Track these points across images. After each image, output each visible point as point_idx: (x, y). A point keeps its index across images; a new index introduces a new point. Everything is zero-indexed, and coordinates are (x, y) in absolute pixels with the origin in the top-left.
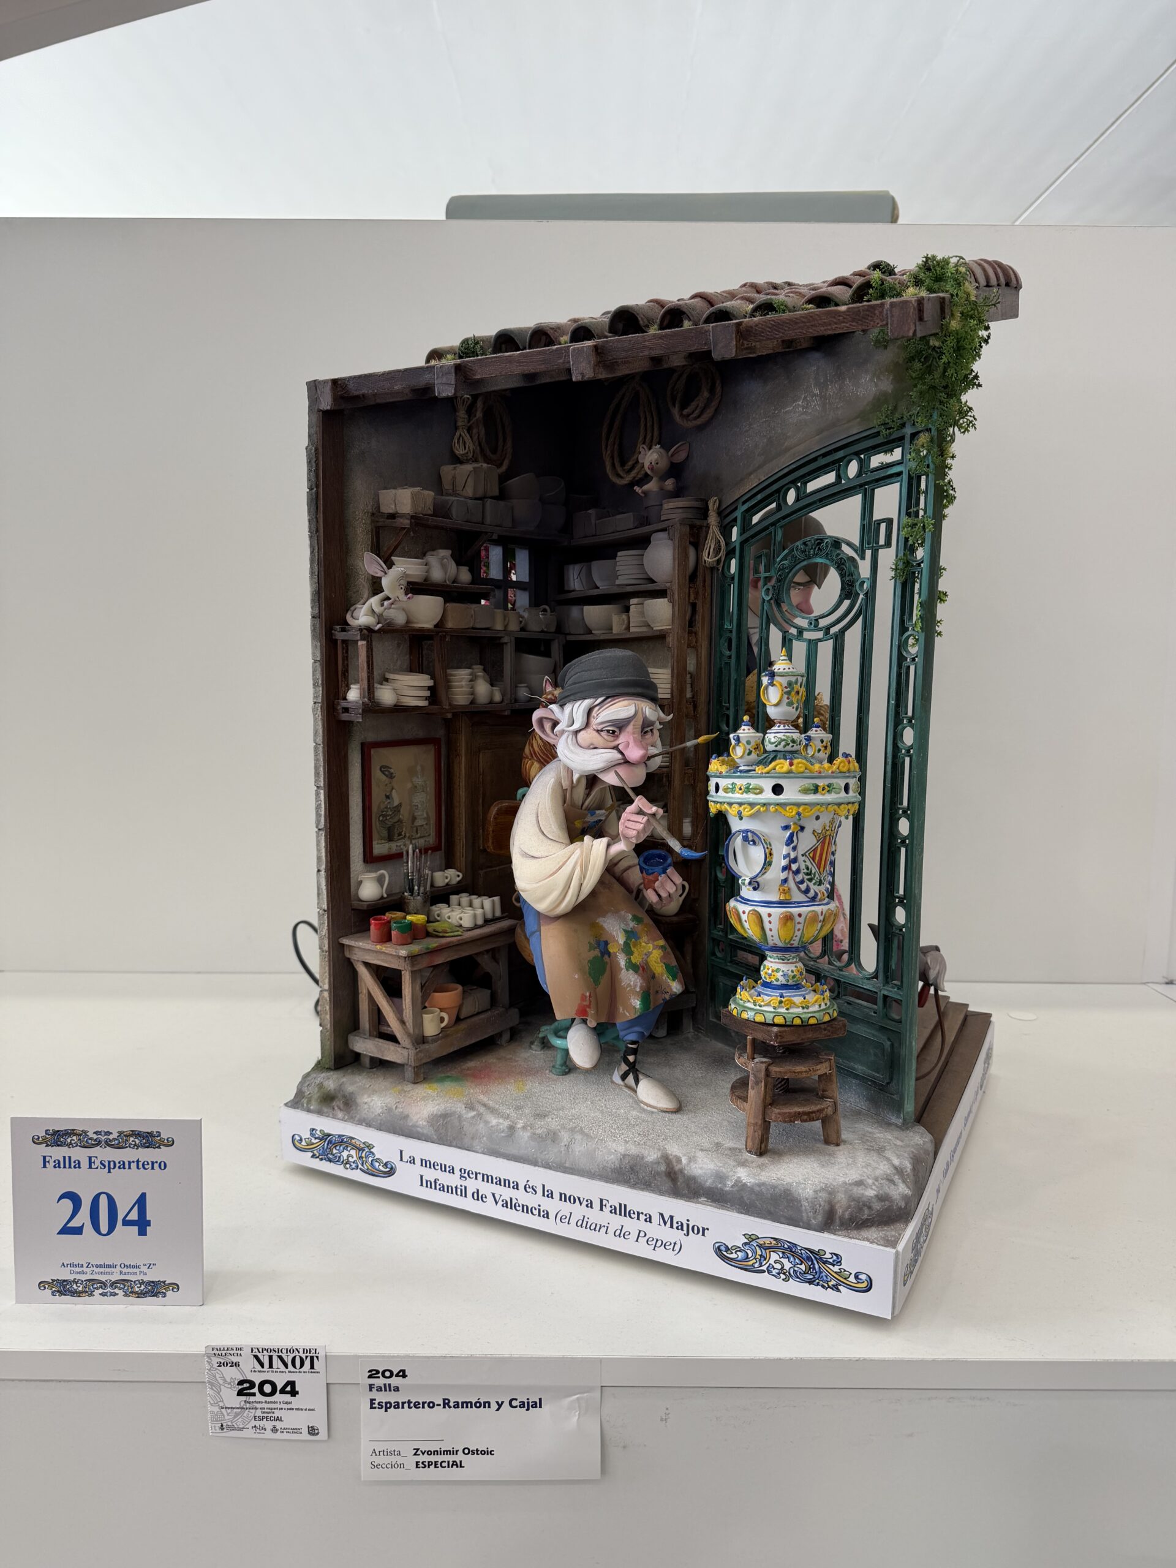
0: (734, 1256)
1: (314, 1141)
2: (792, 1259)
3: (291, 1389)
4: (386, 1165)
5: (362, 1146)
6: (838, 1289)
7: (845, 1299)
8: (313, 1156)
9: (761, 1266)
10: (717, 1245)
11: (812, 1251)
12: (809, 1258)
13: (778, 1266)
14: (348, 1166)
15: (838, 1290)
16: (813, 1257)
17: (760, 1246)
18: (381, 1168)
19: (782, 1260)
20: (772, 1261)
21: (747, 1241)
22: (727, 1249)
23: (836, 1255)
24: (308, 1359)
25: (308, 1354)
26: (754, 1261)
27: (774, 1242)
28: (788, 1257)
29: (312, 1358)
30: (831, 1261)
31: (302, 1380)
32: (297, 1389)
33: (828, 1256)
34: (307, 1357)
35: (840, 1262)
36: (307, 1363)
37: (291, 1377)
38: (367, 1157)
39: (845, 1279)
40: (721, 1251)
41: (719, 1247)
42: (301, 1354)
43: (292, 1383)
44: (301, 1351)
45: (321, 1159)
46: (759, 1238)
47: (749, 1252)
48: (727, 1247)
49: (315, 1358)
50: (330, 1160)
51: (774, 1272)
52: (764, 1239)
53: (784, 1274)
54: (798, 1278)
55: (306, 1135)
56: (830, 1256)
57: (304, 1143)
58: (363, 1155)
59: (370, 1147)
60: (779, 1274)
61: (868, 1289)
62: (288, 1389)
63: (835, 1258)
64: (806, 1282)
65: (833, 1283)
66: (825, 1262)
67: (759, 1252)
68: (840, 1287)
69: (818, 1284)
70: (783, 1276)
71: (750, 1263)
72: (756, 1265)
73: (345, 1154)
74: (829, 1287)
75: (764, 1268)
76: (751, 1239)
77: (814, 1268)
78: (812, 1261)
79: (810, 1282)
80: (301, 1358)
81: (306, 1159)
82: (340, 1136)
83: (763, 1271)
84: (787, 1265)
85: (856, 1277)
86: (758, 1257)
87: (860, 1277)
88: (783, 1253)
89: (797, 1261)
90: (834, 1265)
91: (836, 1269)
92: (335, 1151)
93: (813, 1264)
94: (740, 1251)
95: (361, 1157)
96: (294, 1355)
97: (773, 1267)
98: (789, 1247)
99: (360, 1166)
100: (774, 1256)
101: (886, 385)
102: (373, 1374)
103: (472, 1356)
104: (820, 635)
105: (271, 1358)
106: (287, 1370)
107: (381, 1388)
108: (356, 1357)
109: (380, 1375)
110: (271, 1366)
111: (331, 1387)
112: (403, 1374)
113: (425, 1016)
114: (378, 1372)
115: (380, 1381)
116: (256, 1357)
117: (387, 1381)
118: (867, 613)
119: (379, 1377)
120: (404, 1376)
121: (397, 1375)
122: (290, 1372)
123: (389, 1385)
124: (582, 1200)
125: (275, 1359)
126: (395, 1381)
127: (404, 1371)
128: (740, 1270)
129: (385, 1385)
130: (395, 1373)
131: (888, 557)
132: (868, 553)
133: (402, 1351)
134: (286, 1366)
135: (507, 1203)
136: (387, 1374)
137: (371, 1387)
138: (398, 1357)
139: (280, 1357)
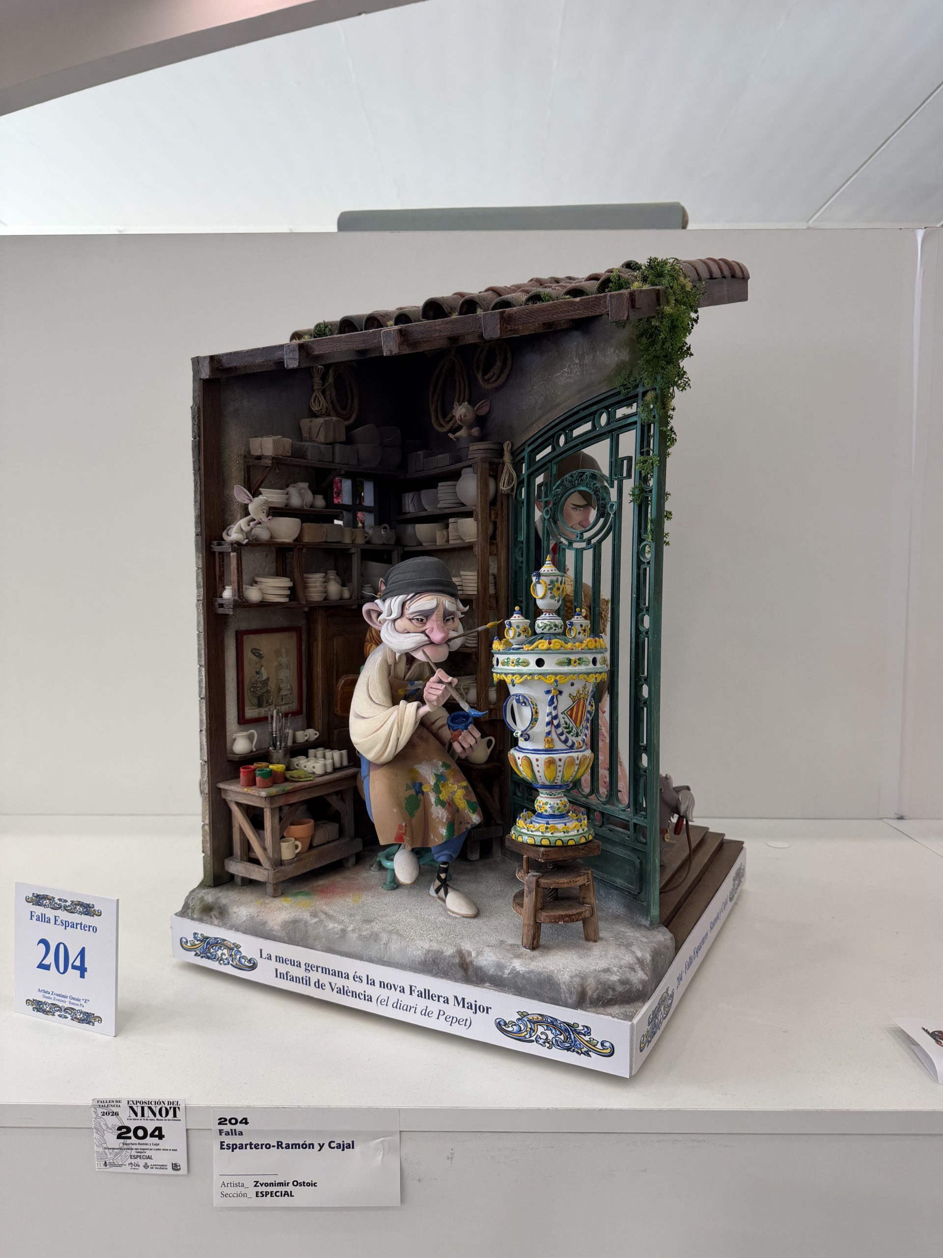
0: (510, 1029)
1: (196, 942)
2: (554, 1031)
3: (158, 1133)
4: (250, 961)
5: (232, 946)
6: (589, 1054)
7: (594, 1062)
8: (196, 955)
9: (531, 1037)
10: (498, 1021)
11: (568, 1024)
12: (566, 1030)
13: (544, 1037)
14: (222, 962)
15: (589, 1056)
16: (569, 1029)
17: (530, 1021)
18: (246, 963)
19: (546, 1032)
20: (539, 1033)
21: (520, 1017)
22: (505, 1024)
23: (587, 1027)
24: (171, 1110)
25: (171, 1106)
26: (526, 1033)
27: (540, 1018)
28: (551, 1030)
29: (175, 1109)
30: (583, 1032)
31: (167, 1126)
32: (163, 1134)
33: (581, 1028)
34: (170, 1108)
35: (590, 1032)
36: (171, 1113)
37: (158, 1124)
38: (236, 955)
39: (594, 1046)
40: (501, 1026)
41: (499, 1022)
42: (166, 1105)
43: (159, 1129)
44: (166, 1103)
45: (202, 957)
46: (528, 1015)
47: (521, 1025)
48: (505, 1022)
49: (177, 1109)
50: (208, 958)
51: (541, 1041)
52: (532, 1015)
53: (548, 1043)
54: (559, 1046)
55: (190, 938)
56: (582, 1028)
57: (189, 944)
58: (233, 953)
59: (238, 947)
60: (544, 1043)
61: (611, 1054)
62: (157, 1133)
63: (586, 1029)
64: (565, 1049)
65: (585, 1049)
66: (579, 1033)
67: (529, 1026)
68: (590, 1053)
69: (574, 1051)
70: (547, 1045)
71: (523, 1035)
72: (527, 1036)
73: (219, 953)
74: (582, 1053)
75: (533, 1038)
76: (523, 1015)
77: (571, 1038)
78: (569, 1032)
79: (568, 1049)
80: (166, 1109)
81: (191, 957)
82: (216, 938)
83: (532, 1041)
84: (551, 1036)
85: (602, 1044)
86: (528, 1029)
87: (605, 1044)
88: (547, 1026)
89: (558, 1032)
90: (585, 1035)
91: (587, 1038)
92: (212, 951)
93: (570, 1034)
94: (515, 1025)
95: (231, 955)
96: (160, 1106)
97: (540, 1037)
98: (552, 1022)
99: (231, 962)
100: (541, 1029)
101: (625, 356)
102: (222, 1121)
103: (299, 1107)
104: (583, 545)
105: (143, 1108)
106: (155, 1119)
107: (228, 1132)
108: (208, 1108)
109: (227, 1122)
110: (143, 1115)
111: (190, 1132)
112: (245, 1121)
113: (282, 844)
114: (226, 1120)
115: (227, 1127)
116: (131, 1108)
117: (233, 1127)
118: (615, 529)
119: (226, 1124)
120: (246, 1123)
121: (241, 1122)
122: (157, 1120)
123: (235, 1130)
124: (396, 987)
125: (146, 1109)
126: (239, 1127)
127: (246, 1119)
128: (515, 1040)
129: (231, 1130)
130: (239, 1121)
131: (629, 485)
132: (616, 482)
133: (245, 1103)
134: (155, 1115)
135: (340, 990)
136: (233, 1121)
137: (221, 1132)
138: (241, 1107)
139: (150, 1108)
